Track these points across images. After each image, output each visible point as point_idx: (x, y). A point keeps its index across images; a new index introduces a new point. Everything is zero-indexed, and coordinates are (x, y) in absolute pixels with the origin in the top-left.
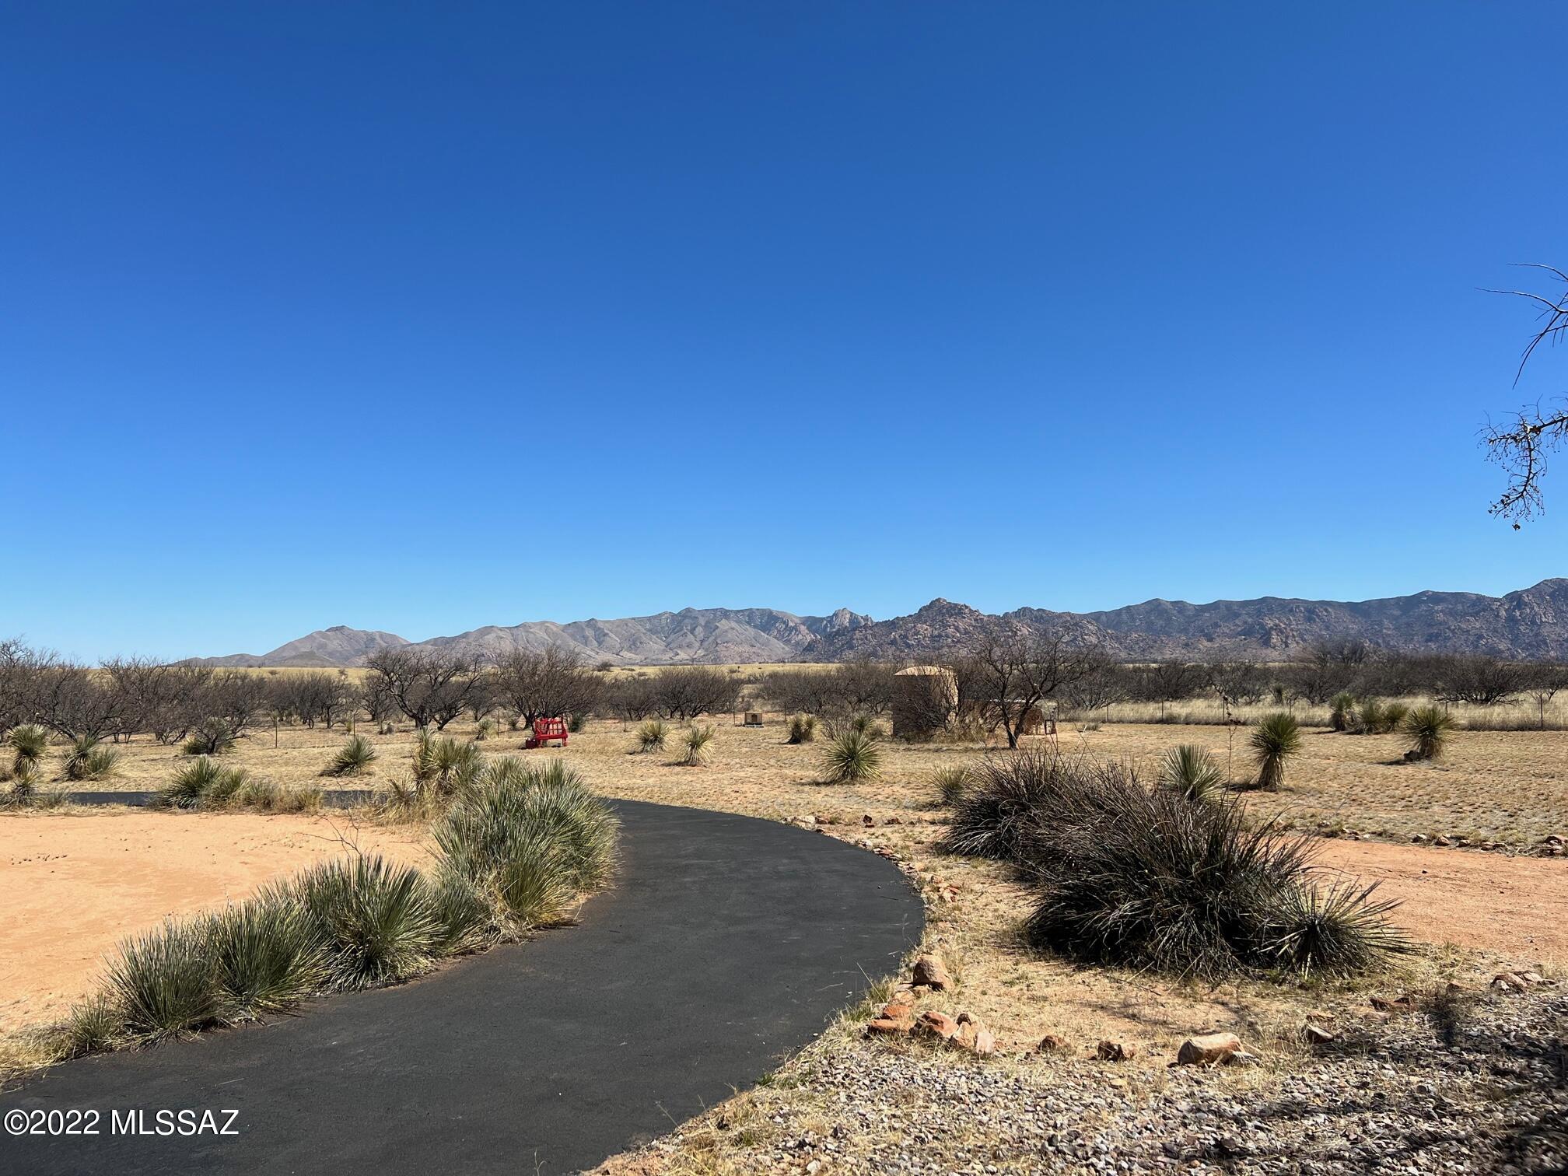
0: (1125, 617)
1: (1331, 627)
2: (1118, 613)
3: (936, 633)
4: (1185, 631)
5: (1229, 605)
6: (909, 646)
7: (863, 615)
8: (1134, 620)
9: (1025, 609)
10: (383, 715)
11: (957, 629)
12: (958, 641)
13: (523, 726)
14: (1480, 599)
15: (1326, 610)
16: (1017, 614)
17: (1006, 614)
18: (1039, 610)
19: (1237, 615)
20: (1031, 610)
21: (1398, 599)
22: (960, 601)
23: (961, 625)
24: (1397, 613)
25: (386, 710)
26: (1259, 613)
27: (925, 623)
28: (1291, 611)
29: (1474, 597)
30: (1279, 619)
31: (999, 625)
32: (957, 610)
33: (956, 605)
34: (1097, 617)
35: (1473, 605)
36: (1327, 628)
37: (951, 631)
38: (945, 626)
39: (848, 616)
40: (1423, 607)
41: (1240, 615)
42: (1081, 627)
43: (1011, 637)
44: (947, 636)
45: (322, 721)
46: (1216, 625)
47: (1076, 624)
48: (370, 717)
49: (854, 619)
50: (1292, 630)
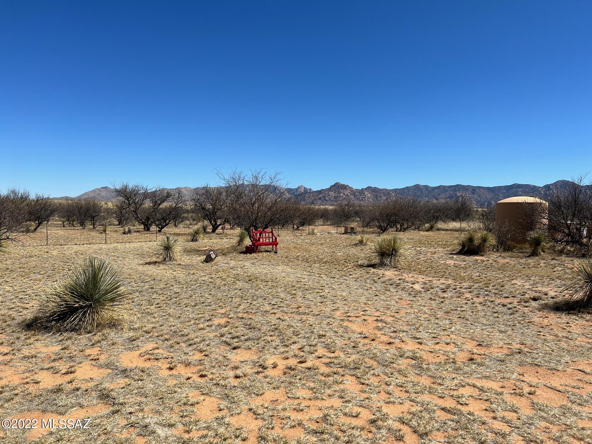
0: (406, 191)
1: (481, 196)
2: (403, 189)
3: (336, 195)
4: (428, 196)
5: (444, 187)
6: (326, 200)
7: (309, 188)
8: (409, 192)
9: (369, 187)
10: (125, 221)
11: (344, 194)
12: (344, 199)
13: (211, 231)
14: (535, 187)
15: (479, 190)
16: (366, 189)
17: (362, 189)
18: (374, 188)
19: (447, 191)
20: (371, 187)
21: (506, 186)
22: (345, 183)
23: (346, 193)
24: (504, 191)
25: (126, 219)
26: (455, 190)
27: (332, 191)
28: (467, 190)
29: (533, 186)
30: (462, 192)
31: (360, 193)
32: (344, 187)
33: (344, 185)
34: (395, 190)
35: (532, 189)
36: (479, 196)
37: (342, 195)
38: (340, 193)
39: (303, 188)
40: (514, 190)
41: (448, 191)
42: (390, 194)
43: (364, 197)
44: (340, 197)
45: (91, 225)
46: (439, 194)
47: (388, 193)
48: (117, 223)
49: (305, 189)
50: (467, 197)
